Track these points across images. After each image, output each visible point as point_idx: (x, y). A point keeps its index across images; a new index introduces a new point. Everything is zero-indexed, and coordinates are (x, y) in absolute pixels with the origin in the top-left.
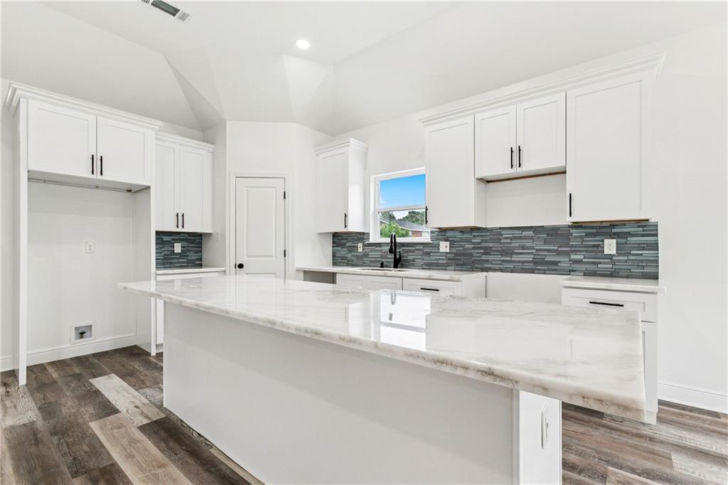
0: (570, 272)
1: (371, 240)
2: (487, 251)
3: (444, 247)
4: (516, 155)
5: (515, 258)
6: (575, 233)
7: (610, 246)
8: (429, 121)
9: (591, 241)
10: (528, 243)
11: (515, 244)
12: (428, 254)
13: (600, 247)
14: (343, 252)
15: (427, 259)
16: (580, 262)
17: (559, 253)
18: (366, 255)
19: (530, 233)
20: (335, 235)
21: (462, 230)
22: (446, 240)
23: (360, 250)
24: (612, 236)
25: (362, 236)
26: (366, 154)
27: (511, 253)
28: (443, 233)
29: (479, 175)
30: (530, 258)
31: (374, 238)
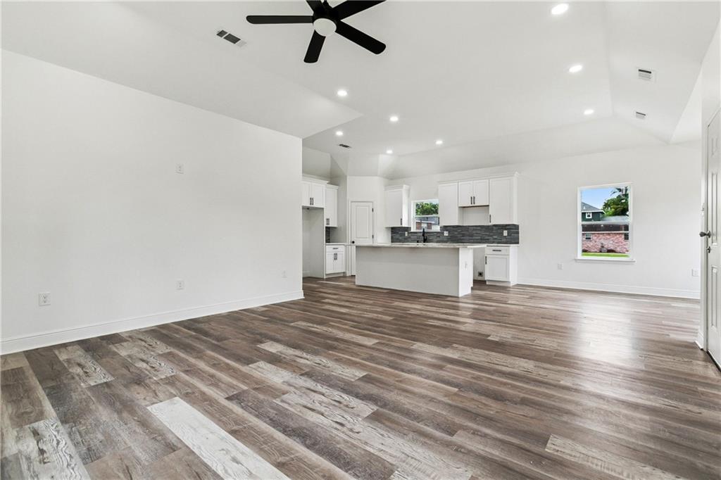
0: (493, 243)
1: (412, 231)
2: (464, 235)
3: (446, 234)
4: (473, 199)
5: (474, 238)
6: (494, 228)
7: (505, 233)
8: (440, 182)
9: (499, 231)
10: (479, 232)
11: (474, 232)
12: (439, 236)
13: (503, 233)
14: (397, 236)
15: (438, 239)
16: (496, 239)
17: (489, 236)
18: (409, 237)
19: (479, 228)
20: (393, 228)
21: (453, 227)
22: (447, 231)
23: (406, 235)
24: (506, 229)
25: (407, 229)
26: (409, 190)
27: (472, 236)
28: (445, 228)
29: (460, 206)
30: (479, 238)
31: (413, 229)
